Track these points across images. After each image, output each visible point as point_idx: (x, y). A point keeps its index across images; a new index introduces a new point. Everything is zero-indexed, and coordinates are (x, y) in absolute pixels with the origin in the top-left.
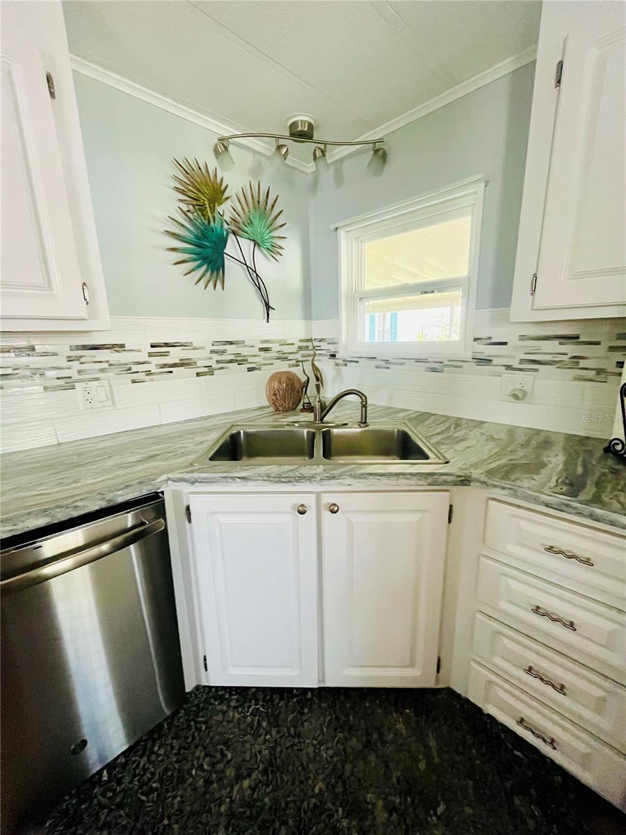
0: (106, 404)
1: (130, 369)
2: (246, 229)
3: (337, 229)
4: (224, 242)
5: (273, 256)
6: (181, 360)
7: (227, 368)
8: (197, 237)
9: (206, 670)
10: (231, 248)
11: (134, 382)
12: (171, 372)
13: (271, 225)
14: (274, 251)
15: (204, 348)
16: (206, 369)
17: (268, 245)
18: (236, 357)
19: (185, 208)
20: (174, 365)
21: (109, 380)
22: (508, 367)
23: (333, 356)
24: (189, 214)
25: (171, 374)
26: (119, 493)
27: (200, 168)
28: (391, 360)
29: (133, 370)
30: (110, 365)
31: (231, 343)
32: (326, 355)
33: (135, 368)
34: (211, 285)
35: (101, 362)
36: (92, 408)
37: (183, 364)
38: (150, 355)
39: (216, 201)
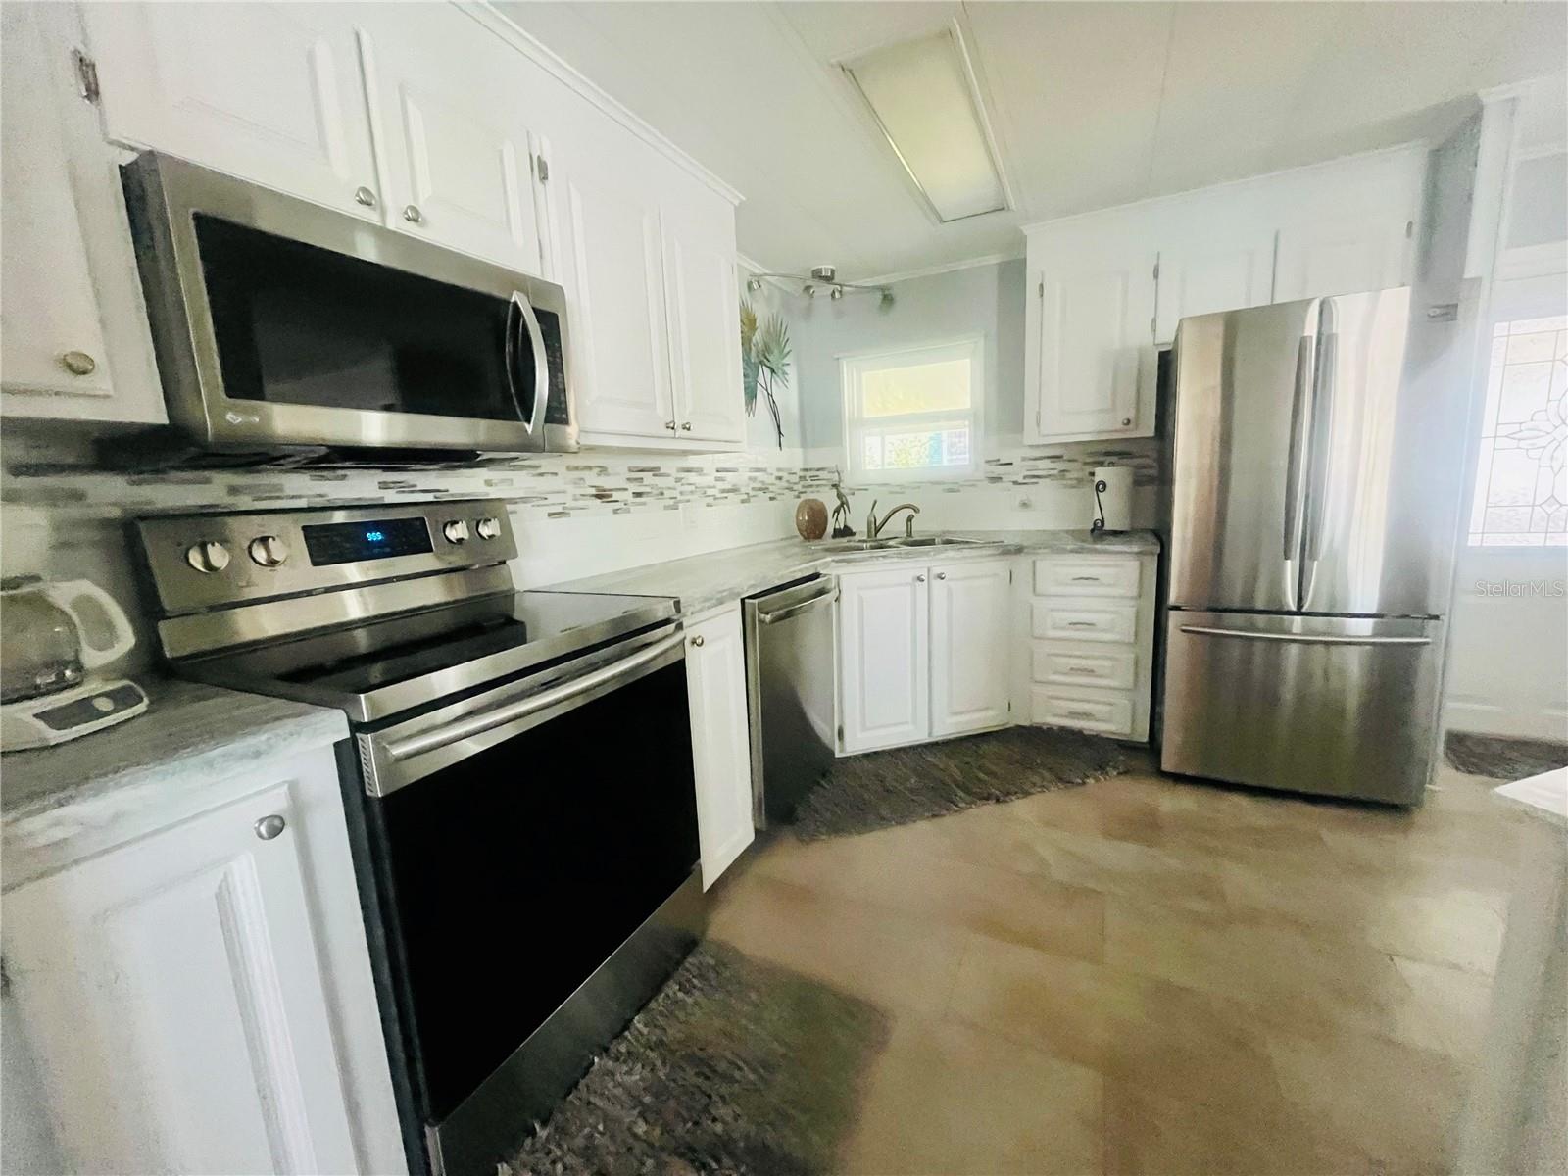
1: (705, 493)
3: (838, 358)
5: (783, 383)
6: (732, 486)
7: (758, 496)
9: (841, 740)
11: (706, 505)
14: (783, 377)
15: (744, 475)
16: (745, 497)
18: (762, 485)
20: (728, 491)
21: (695, 503)
22: (1015, 483)
23: (836, 485)
25: (727, 500)
31: (760, 470)
33: (708, 492)
35: (691, 484)
37: (733, 490)
38: (716, 480)
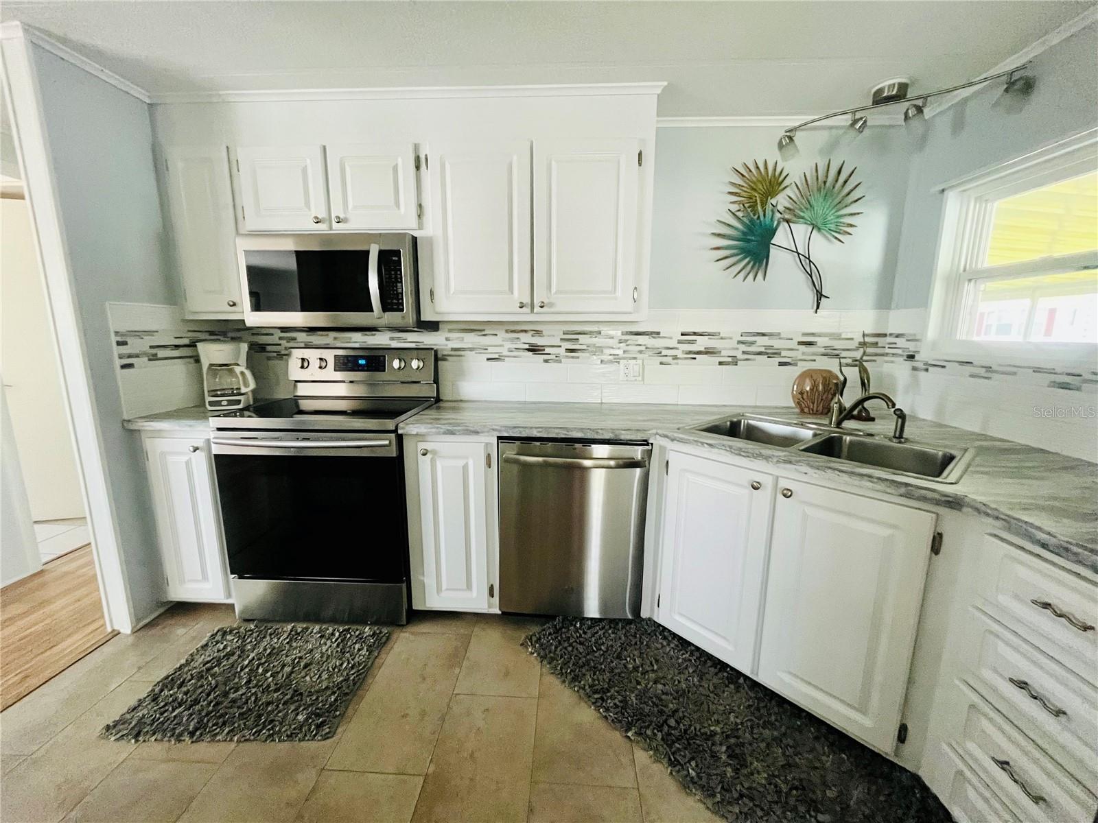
0: (637, 378)
1: (660, 353)
2: (802, 214)
3: (943, 191)
4: (773, 232)
5: (836, 238)
6: (705, 348)
7: (754, 360)
8: (744, 233)
9: (658, 606)
10: (781, 237)
11: (661, 363)
12: (695, 358)
13: (840, 202)
14: (838, 231)
15: (731, 338)
16: (730, 359)
17: (833, 227)
18: (766, 349)
19: (734, 208)
20: (699, 353)
21: (643, 361)
23: (911, 357)
24: (738, 214)
25: (694, 360)
26: (623, 432)
27: (758, 168)
28: (994, 368)
29: (663, 354)
30: (647, 348)
31: (763, 335)
32: (901, 356)
33: (664, 352)
34: (751, 276)
35: (640, 345)
36: (627, 380)
37: (708, 352)
38: (680, 342)
39: (770, 195)
